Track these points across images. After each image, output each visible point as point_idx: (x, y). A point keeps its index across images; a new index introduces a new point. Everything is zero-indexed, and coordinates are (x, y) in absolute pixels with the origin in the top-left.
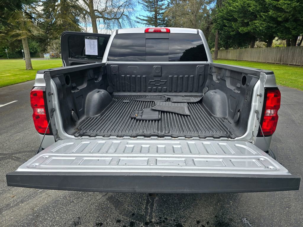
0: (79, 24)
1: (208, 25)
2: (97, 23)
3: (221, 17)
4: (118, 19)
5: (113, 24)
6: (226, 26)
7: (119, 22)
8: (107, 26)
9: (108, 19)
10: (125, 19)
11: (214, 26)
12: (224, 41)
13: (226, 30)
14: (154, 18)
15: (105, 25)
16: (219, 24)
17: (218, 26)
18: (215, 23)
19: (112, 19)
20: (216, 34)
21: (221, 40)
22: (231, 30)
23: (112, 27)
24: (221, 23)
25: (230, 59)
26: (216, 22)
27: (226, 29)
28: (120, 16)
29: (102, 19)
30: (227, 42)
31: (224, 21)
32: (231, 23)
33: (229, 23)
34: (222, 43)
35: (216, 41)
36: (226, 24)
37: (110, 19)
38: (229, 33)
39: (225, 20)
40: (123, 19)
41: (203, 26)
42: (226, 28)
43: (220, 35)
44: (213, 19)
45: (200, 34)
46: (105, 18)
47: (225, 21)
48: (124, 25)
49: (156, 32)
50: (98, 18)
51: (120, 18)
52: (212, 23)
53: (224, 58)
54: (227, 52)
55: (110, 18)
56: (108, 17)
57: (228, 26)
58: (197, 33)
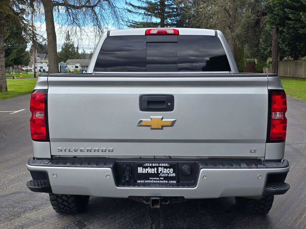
0: (24, 16)
1: (257, 18)
2: (54, 14)
3: (280, 3)
4: (93, 7)
5: (83, 16)
6: (290, 19)
7: (95, 13)
8: (72, 18)
9: (74, 7)
10: (106, 7)
11: (267, 18)
12: (289, 44)
13: (291, 26)
14: (158, 5)
15: (68, 18)
16: (278, 15)
17: (276, 18)
18: (269, 13)
19: (83, 6)
20: (273, 32)
21: (283, 42)
22: (299, 25)
23: (81, 21)
24: (281, 13)
25: (303, 77)
26: (272, 13)
27: (291, 24)
28: (96, 2)
29: (63, 7)
30: (296, 46)
31: (285, 10)
32: (299, 14)
33: (295, 13)
34: (286, 49)
35: (273, 44)
36: (290, 16)
37: (78, 8)
38: (296, 30)
39: (288, 8)
40: (102, 7)
41: (248, 18)
42: (290, 22)
43: (281, 34)
44: (267, 8)
45: (219, 36)
46: (70, 5)
47: (288, 10)
48: (103, 17)
49: (159, 33)
50: (57, 6)
51: (96, 5)
52: (264, 14)
53: (292, 76)
54: (297, 64)
55: (78, 5)
56: (76, 5)
57: (293, 18)
58: (214, 35)
